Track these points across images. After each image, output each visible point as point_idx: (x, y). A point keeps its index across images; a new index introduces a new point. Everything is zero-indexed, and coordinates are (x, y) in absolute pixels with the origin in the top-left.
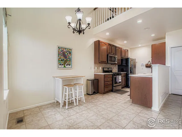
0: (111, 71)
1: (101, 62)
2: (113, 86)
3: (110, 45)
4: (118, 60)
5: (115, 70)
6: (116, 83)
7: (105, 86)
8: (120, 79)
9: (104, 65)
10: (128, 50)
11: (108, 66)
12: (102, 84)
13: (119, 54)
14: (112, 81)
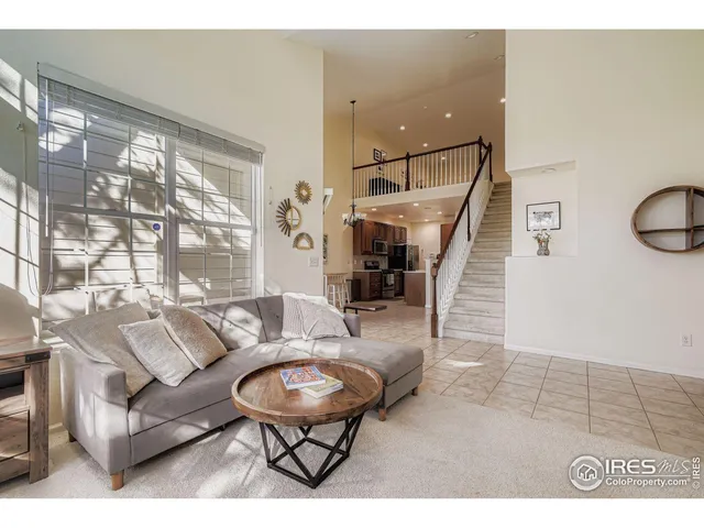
0: (377, 268)
1: (366, 253)
2: (381, 291)
3: (376, 223)
4: (389, 247)
5: (384, 265)
6: (386, 285)
7: (372, 290)
8: (391, 279)
9: (366, 258)
10: (405, 229)
11: (372, 258)
12: (366, 285)
13: (390, 235)
14: (381, 281)
